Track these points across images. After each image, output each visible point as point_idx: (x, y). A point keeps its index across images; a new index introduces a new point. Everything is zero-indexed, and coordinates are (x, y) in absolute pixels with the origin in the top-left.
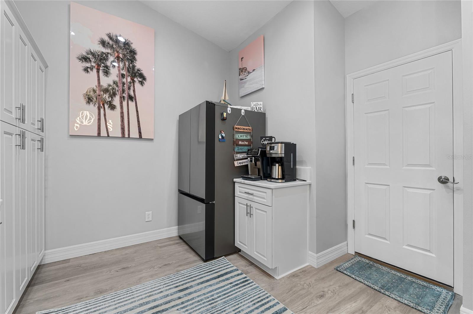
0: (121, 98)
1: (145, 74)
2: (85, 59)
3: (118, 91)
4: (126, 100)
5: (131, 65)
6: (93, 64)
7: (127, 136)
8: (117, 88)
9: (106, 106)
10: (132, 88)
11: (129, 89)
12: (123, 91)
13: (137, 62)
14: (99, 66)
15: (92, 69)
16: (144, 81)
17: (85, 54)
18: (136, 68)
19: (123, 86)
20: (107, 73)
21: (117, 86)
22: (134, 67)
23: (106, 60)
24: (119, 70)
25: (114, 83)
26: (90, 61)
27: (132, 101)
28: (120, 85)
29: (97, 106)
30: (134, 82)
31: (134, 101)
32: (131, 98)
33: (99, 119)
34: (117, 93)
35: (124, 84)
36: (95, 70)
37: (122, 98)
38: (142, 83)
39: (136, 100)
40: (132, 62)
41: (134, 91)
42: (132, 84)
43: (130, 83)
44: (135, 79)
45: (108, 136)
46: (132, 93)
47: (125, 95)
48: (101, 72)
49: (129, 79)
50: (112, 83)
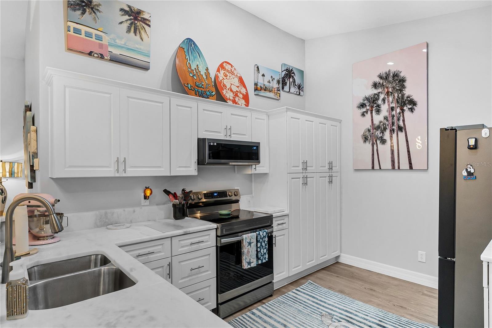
0: (391, 131)
2: (362, 105)
3: (388, 125)
4: (396, 132)
5: (400, 95)
6: (368, 108)
7: (396, 167)
8: (387, 123)
9: (378, 142)
10: (401, 118)
11: (399, 120)
12: (393, 124)
13: (406, 89)
14: (372, 107)
15: (367, 112)
16: (415, 107)
17: (362, 101)
18: (406, 96)
19: (393, 119)
20: (378, 111)
21: (388, 121)
22: (403, 95)
23: (377, 99)
24: (389, 105)
25: (385, 118)
26: (366, 106)
27: (402, 131)
28: (390, 119)
29: (371, 143)
30: (403, 110)
31: (404, 131)
32: (400, 129)
33: (373, 155)
34: (387, 127)
35: (393, 116)
36: (369, 112)
37: (392, 131)
38: (412, 110)
39: (405, 129)
40: (401, 91)
41: (404, 121)
42: (401, 114)
43: (400, 113)
44: (405, 108)
45: (380, 168)
46: (401, 124)
47: (395, 128)
48: (374, 112)
49: (398, 110)
50: (382, 119)
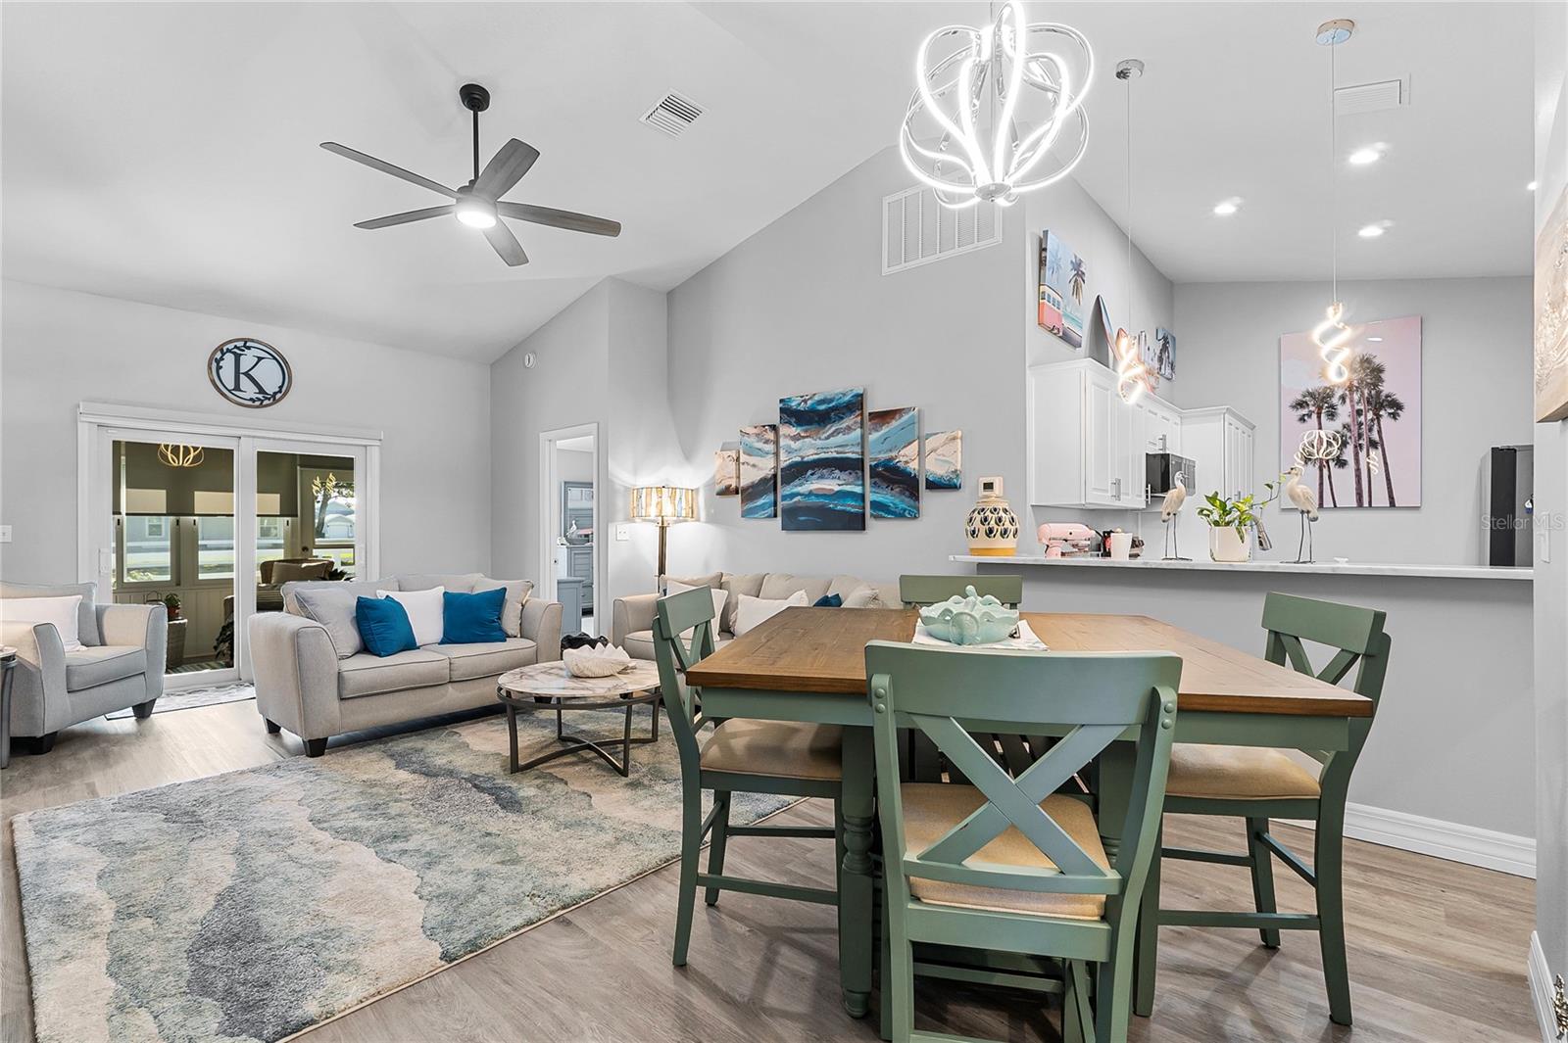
0: (1356, 447)
1: (1400, 399)
2: (1301, 404)
3: (1350, 438)
4: (1365, 450)
5: (1373, 392)
6: (1312, 408)
7: (1366, 504)
8: (1349, 434)
9: (1332, 464)
10: (1376, 428)
11: (1370, 430)
12: (1360, 436)
13: (1384, 384)
14: (1320, 408)
15: (1309, 416)
16: (1399, 412)
17: (1300, 398)
18: (1383, 394)
19: (1360, 428)
20: (1332, 415)
21: (1350, 431)
22: (1379, 393)
23: (1330, 396)
24: (1353, 406)
25: (1344, 427)
26: (1308, 405)
27: (1377, 448)
28: (1354, 429)
29: (1317, 466)
30: (1378, 417)
31: (1380, 448)
32: (1373, 444)
33: (1321, 484)
34: (1349, 441)
35: (1361, 424)
36: (1314, 416)
37: (1358, 447)
38: (1394, 416)
39: (1382, 446)
40: (1375, 385)
41: (1380, 432)
42: (1376, 422)
43: (1372, 420)
44: (1382, 413)
45: (1335, 506)
46: (1375, 436)
47: (1363, 442)
48: (1323, 415)
49: (1370, 415)
50: (1340, 429)
